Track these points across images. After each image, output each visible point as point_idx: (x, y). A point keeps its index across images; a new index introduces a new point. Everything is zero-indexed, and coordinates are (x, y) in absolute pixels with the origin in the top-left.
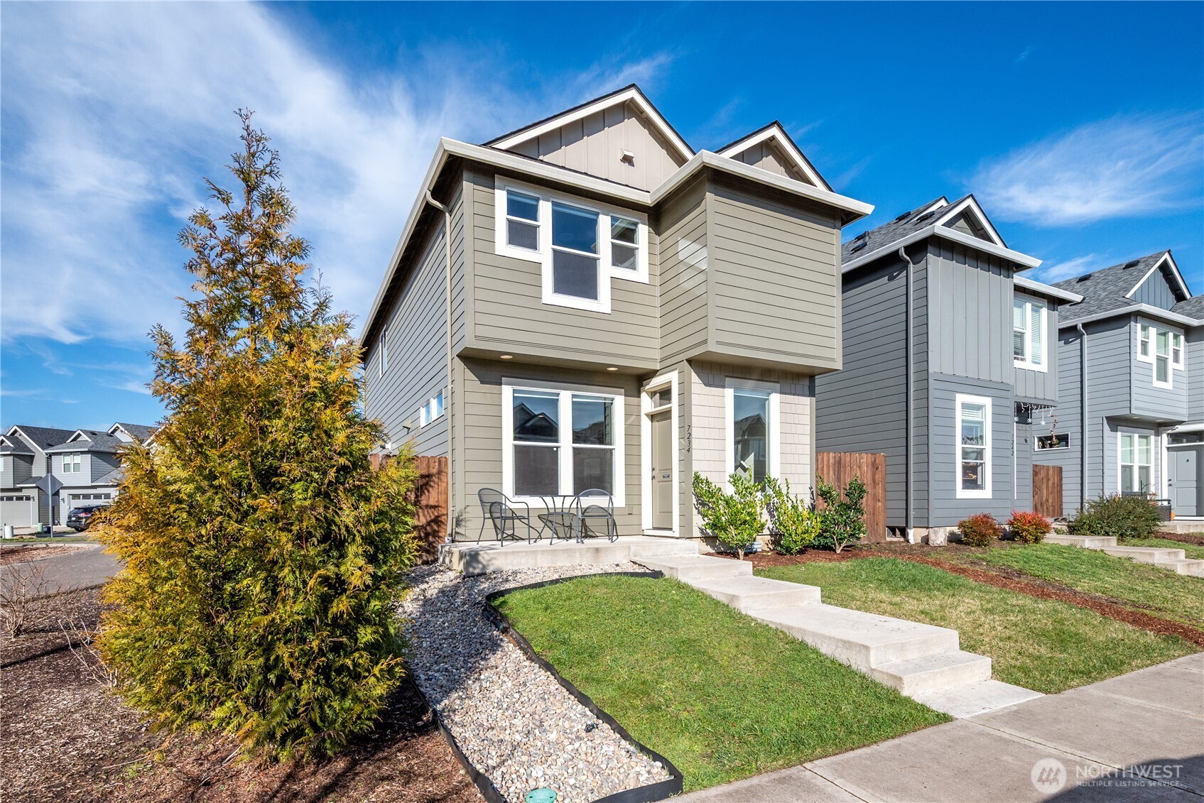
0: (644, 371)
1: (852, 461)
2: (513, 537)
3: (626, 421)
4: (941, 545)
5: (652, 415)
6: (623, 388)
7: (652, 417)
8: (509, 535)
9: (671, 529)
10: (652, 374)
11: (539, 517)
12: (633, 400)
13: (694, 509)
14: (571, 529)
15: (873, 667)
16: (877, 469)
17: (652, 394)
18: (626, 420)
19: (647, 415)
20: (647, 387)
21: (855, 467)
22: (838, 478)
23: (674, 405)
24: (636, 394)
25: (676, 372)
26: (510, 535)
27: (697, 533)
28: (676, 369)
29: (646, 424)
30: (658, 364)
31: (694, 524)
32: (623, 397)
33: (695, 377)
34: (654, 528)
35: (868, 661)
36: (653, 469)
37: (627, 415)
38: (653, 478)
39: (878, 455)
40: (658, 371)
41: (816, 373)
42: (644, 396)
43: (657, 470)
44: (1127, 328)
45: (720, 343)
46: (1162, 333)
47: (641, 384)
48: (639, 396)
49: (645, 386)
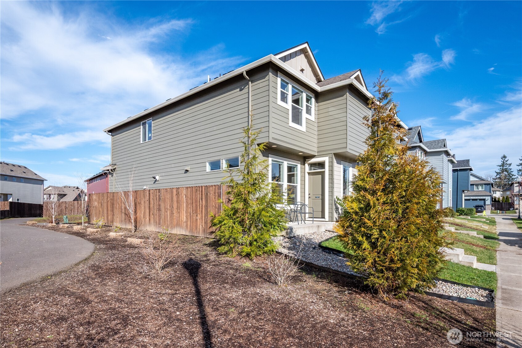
0: (310, 155)
6: (300, 161)
7: (309, 173)
9: (324, 218)
10: (313, 156)
15: (460, 260)
18: (301, 174)
19: (307, 172)
23: (327, 170)
25: (328, 157)
27: (335, 220)
28: (327, 156)
29: (307, 175)
30: (317, 153)
31: (334, 217)
32: (300, 165)
33: (335, 161)
34: (309, 218)
35: (458, 259)
36: (309, 194)
37: (301, 172)
38: (309, 197)
40: (316, 156)
42: (306, 165)
43: (311, 195)
44: (415, 150)
45: (350, 149)
46: (421, 153)
47: (307, 160)
48: (304, 164)
49: (308, 161)
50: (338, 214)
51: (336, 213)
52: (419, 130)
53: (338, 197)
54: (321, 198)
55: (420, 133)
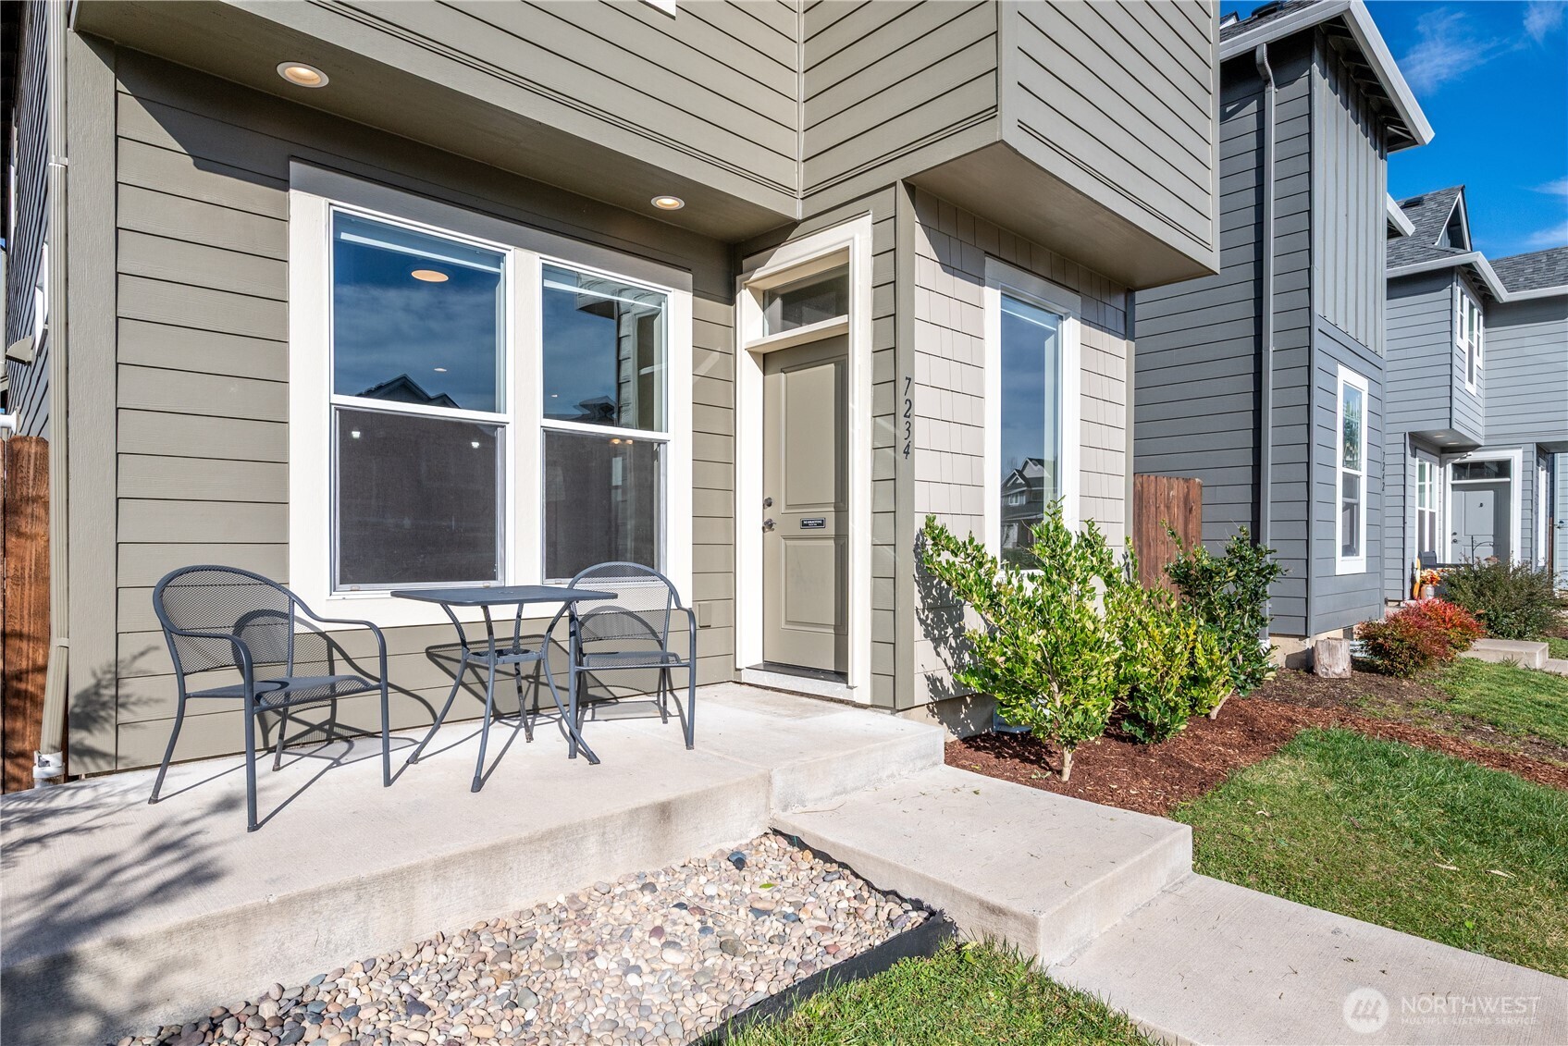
0: (761, 221)
1: (1158, 494)
2: (330, 732)
3: (695, 365)
4: (1344, 676)
5: (764, 355)
6: (689, 270)
7: (767, 360)
8: (313, 728)
9: (843, 679)
10: (780, 231)
11: (432, 654)
12: (716, 309)
13: (917, 623)
14: (537, 683)
16: (1191, 510)
17: (767, 297)
18: (696, 363)
19: (752, 353)
20: (758, 274)
21: (1162, 507)
22: (1139, 529)
23: (860, 321)
24: (723, 293)
25: (868, 220)
26: (320, 727)
27: (922, 694)
28: (864, 213)
29: (749, 376)
30: (799, 204)
31: (918, 668)
32: (689, 296)
33: (922, 242)
34: (770, 666)
36: (769, 505)
37: (700, 349)
38: (768, 525)
39: (1192, 481)
40: (795, 224)
41: (1138, 283)
42: (746, 299)
43: (780, 505)
44: (1446, 292)
45: (1022, 126)
46: (1471, 307)
47: (746, 263)
48: (731, 300)
49: (753, 269)
50: (957, 652)
51: (938, 641)
52: (1457, 207)
53: (938, 523)
54: (830, 529)
55: (1459, 224)
